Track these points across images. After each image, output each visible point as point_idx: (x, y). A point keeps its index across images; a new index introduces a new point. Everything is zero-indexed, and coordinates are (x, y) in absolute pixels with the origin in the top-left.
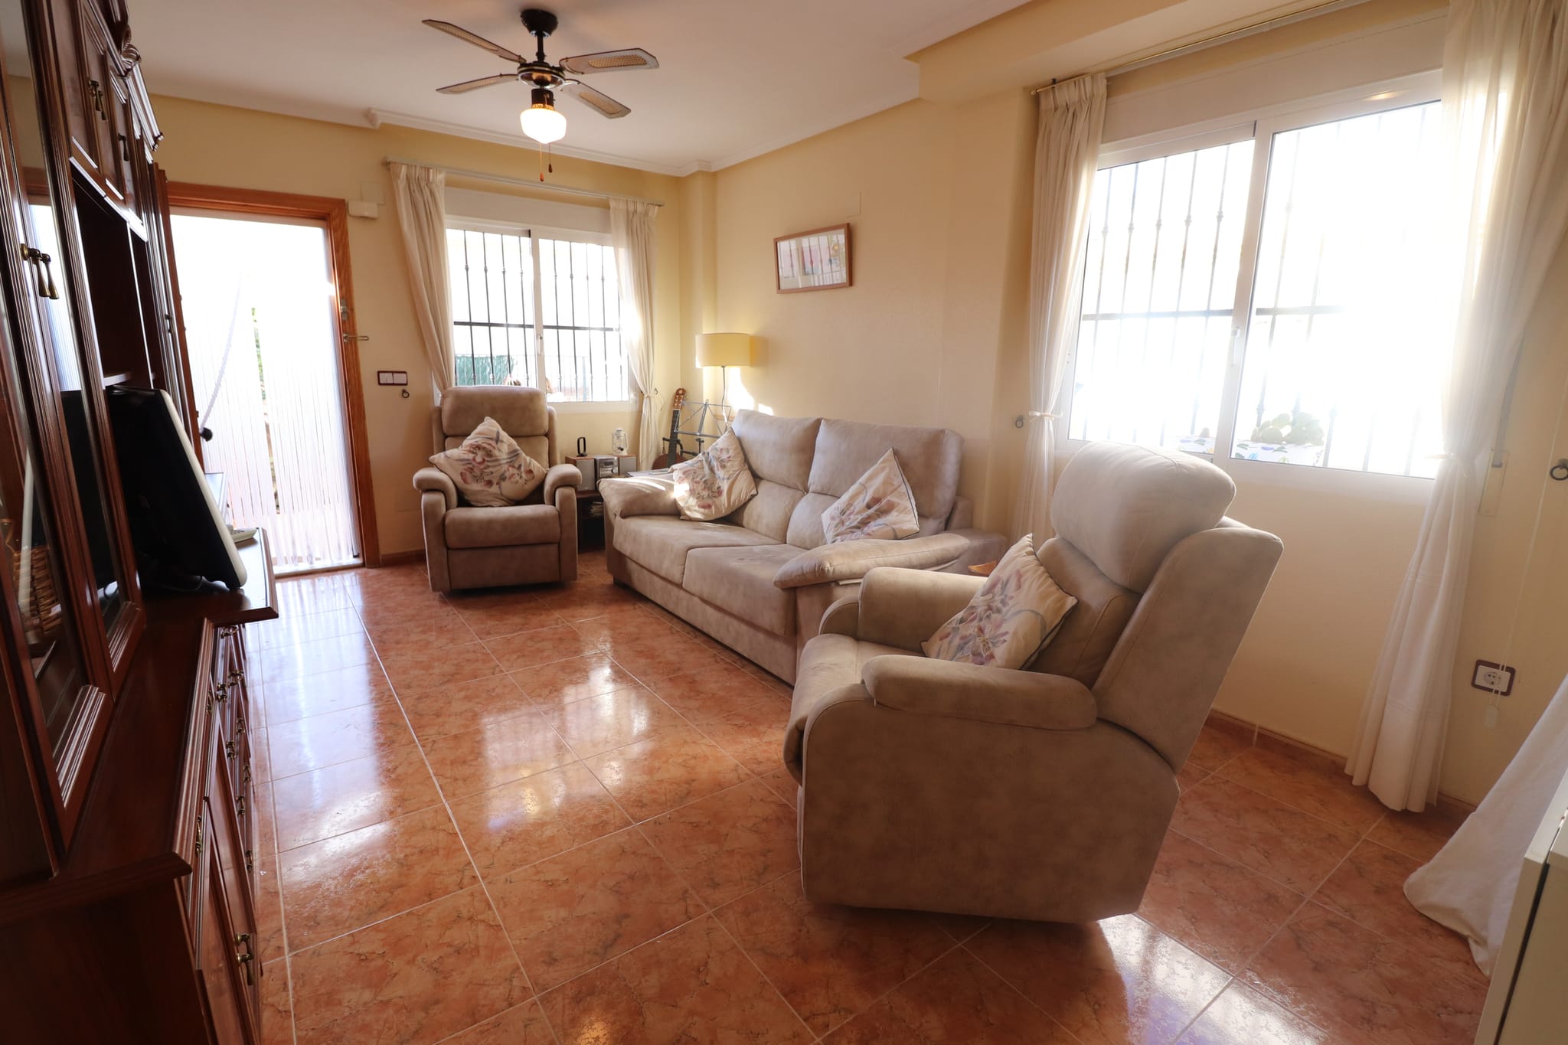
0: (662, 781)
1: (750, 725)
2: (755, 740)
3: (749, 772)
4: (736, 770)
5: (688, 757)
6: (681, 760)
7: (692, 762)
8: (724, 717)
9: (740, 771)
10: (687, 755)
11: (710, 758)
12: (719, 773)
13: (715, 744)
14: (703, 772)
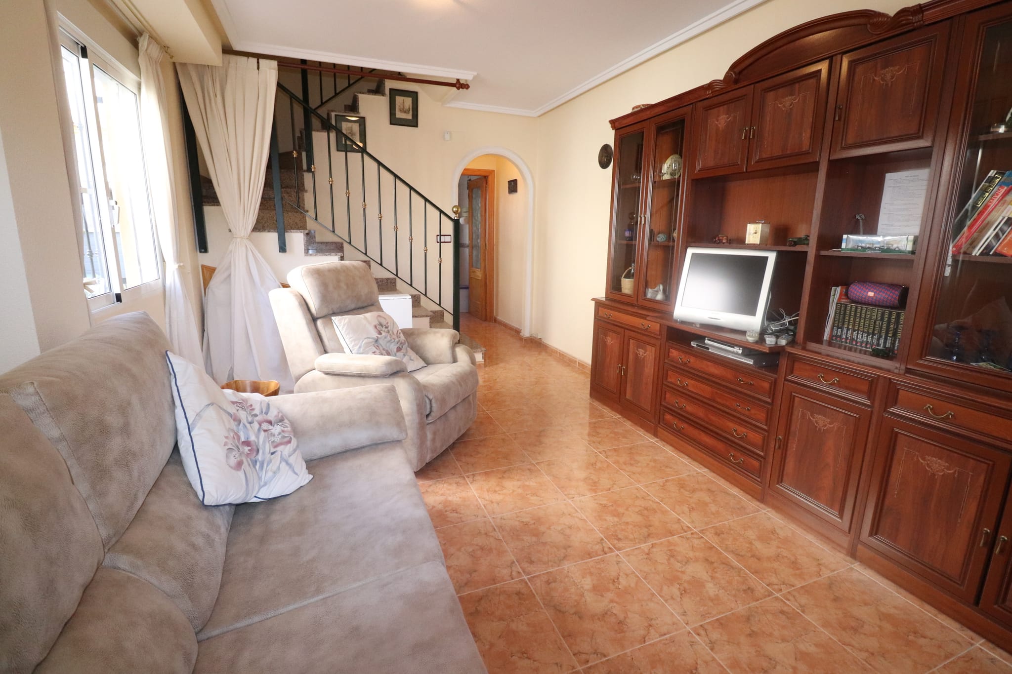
0: (518, 480)
1: (446, 511)
2: (450, 498)
3: (466, 479)
4: (473, 480)
5: (499, 492)
6: (504, 491)
7: (497, 489)
8: (462, 522)
9: (472, 479)
10: (499, 494)
11: (485, 490)
12: (484, 480)
13: (479, 499)
14: (493, 482)
